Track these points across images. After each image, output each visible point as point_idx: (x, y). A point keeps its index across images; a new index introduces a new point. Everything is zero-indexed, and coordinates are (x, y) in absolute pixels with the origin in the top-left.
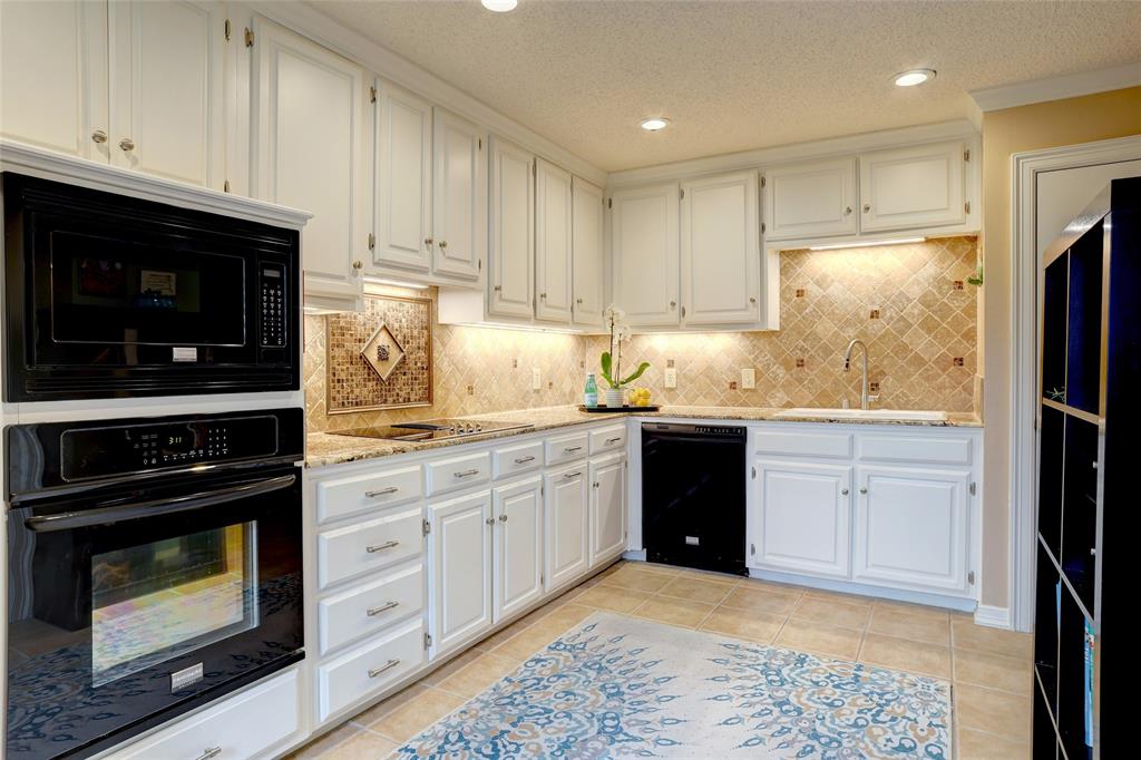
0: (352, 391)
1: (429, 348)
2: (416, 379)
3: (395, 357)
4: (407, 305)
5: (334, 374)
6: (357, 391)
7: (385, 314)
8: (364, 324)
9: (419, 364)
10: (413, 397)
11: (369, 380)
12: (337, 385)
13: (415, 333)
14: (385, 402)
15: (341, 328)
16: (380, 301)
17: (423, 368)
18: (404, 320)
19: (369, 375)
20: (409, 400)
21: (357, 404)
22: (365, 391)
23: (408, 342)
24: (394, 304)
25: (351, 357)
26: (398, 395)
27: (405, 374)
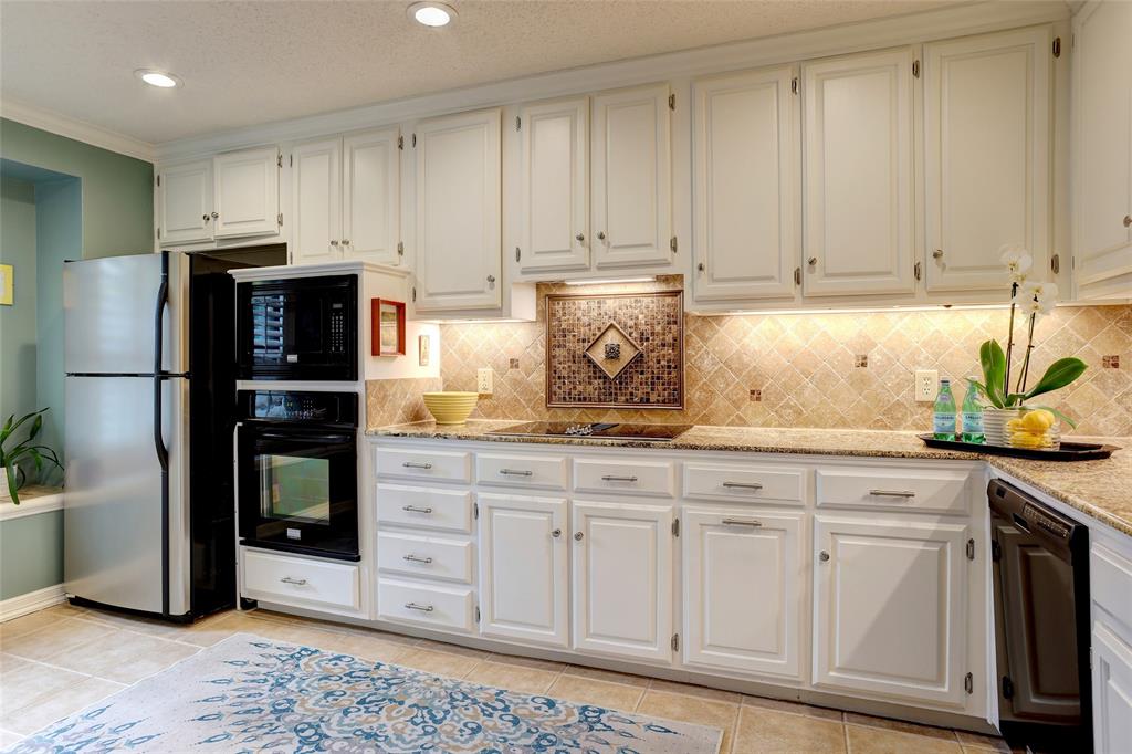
0: (575, 388)
1: (678, 344)
2: (658, 378)
3: (627, 354)
4: (647, 300)
5: (555, 372)
6: (580, 388)
7: (615, 313)
8: (590, 325)
9: (663, 363)
10: (653, 398)
11: (595, 378)
12: (558, 381)
13: (658, 329)
14: (616, 400)
15: (564, 330)
16: (607, 301)
17: (669, 367)
18: (641, 317)
19: (595, 373)
20: (648, 401)
21: (580, 400)
22: (590, 389)
23: (647, 339)
24: (627, 301)
25: (573, 357)
26: (632, 394)
27: (642, 373)
